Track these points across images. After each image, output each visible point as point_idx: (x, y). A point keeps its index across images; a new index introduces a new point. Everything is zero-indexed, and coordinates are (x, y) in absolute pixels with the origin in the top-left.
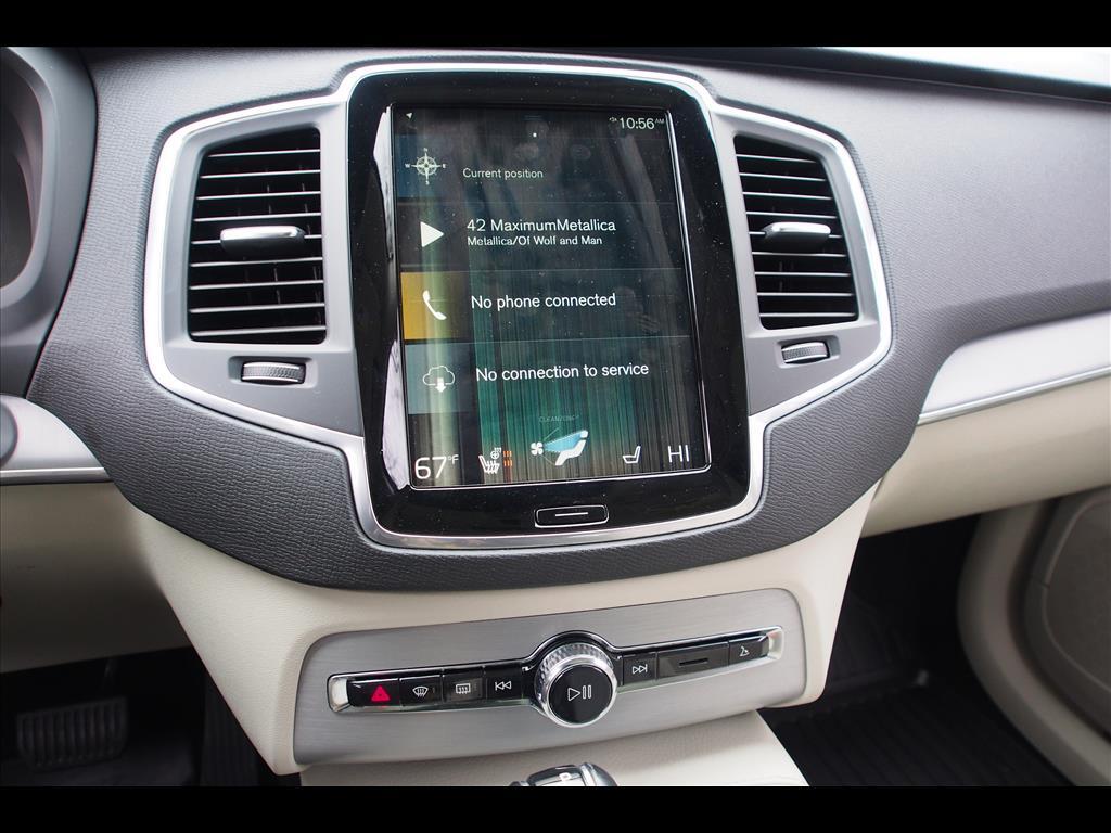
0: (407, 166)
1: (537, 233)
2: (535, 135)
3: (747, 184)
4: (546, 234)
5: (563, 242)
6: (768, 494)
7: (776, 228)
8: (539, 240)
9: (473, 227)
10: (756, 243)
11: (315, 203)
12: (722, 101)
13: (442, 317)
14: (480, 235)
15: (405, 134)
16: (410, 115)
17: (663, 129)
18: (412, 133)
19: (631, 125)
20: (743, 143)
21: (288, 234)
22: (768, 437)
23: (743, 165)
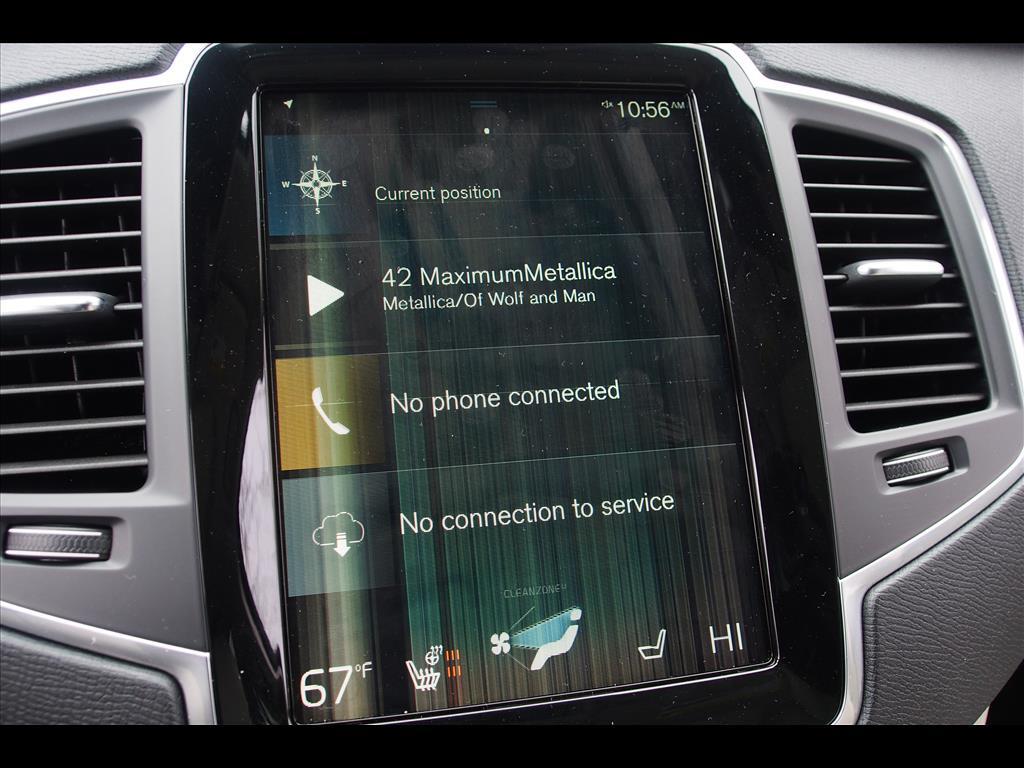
0: (286, 185)
1: (494, 288)
2: (487, 131)
3: (815, 200)
4: (508, 288)
5: (535, 300)
6: (873, 704)
7: (864, 268)
8: (498, 299)
9: (392, 281)
10: (835, 293)
11: (133, 251)
12: (772, 73)
13: (341, 430)
14: (402, 294)
15: (281, 133)
16: (289, 103)
17: (683, 118)
18: (293, 131)
19: (635, 113)
20: (806, 136)
21: (85, 306)
22: (870, 611)
23: (808, 171)
